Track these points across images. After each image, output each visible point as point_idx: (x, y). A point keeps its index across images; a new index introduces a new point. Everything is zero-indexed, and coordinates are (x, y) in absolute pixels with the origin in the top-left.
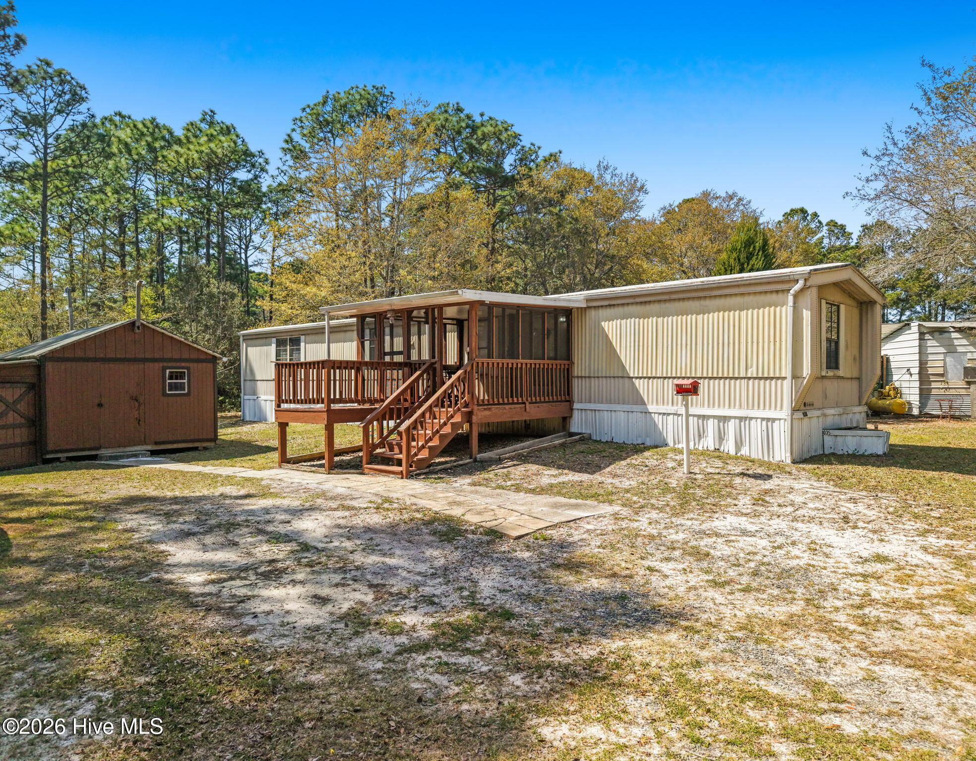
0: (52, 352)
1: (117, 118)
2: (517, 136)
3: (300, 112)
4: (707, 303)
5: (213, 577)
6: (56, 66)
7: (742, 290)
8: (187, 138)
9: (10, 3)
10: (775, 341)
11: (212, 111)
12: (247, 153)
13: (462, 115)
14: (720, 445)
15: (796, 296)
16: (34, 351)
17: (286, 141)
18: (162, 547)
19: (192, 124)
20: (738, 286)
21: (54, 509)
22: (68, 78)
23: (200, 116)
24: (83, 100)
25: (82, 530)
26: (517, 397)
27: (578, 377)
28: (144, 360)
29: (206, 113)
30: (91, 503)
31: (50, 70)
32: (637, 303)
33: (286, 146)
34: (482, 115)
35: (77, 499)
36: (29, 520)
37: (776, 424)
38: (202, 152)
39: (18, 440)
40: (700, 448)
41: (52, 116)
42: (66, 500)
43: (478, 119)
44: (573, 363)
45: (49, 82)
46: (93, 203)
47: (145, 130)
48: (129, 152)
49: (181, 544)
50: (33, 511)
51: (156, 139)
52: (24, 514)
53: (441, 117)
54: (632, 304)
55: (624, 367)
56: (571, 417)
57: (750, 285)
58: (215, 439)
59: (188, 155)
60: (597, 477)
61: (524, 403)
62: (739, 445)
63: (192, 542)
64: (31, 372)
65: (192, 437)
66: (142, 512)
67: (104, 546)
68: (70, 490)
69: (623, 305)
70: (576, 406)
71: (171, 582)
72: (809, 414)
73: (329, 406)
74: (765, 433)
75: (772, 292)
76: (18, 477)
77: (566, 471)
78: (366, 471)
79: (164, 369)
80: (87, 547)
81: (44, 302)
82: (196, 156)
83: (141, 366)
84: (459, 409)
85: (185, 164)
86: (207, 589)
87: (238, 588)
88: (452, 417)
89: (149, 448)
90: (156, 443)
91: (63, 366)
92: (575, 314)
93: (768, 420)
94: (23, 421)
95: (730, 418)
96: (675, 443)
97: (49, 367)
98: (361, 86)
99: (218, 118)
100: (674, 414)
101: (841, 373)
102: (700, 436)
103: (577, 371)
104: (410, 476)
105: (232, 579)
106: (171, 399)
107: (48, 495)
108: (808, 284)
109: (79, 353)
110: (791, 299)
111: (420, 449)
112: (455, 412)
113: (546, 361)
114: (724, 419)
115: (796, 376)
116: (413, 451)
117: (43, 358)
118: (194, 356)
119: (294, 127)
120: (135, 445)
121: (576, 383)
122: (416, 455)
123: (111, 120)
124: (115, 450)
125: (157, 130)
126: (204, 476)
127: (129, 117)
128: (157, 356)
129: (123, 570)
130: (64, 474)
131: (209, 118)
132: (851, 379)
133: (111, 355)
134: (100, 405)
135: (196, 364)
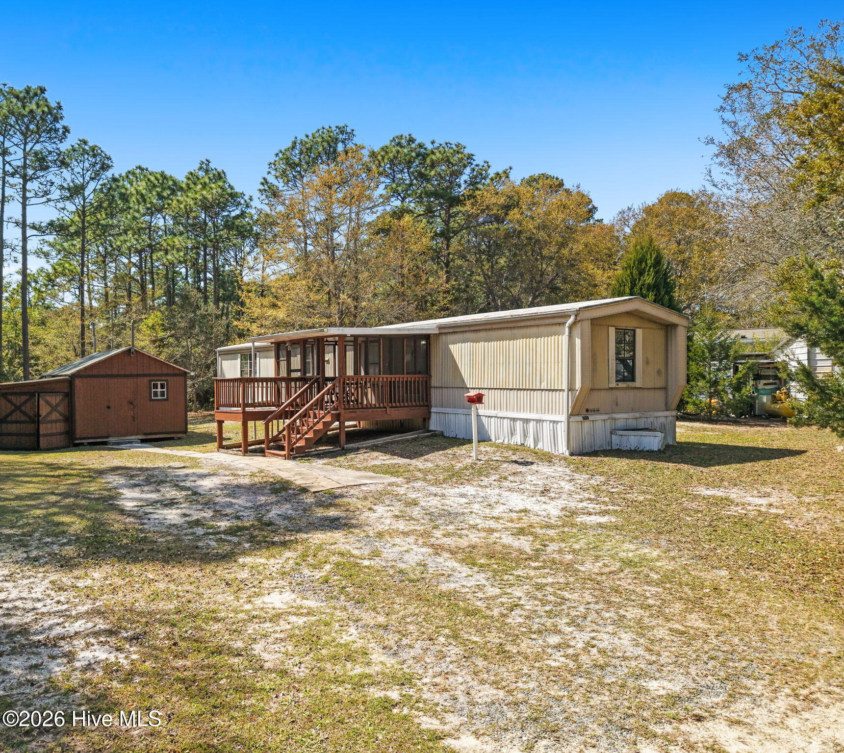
0: (79, 371)
1: (138, 171)
2: (470, 157)
3: (274, 156)
4: (515, 331)
5: (139, 504)
6: (91, 144)
7: (537, 322)
8: (188, 185)
9: (58, 103)
10: (558, 362)
11: (207, 161)
12: (233, 196)
13: (413, 146)
14: (525, 441)
15: (570, 328)
16: (69, 370)
17: (262, 184)
18: (121, 491)
19: (191, 174)
20: (534, 319)
21: (72, 472)
22: (99, 151)
23: (198, 166)
24: (109, 167)
25: (84, 482)
26: (399, 402)
27: (434, 387)
28: (138, 376)
29: (203, 163)
30: (93, 469)
31: (87, 148)
32: (472, 331)
33: (262, 187)
34: (433, 143)
35: (86, 467)
36: (59, 476)
37: (559, 425)
38: (196, 199)
39: (59, 431)
40: (512, 443)
41: (88, 183)
42: (80, 467)
43: (429, 147)
44: (430, 376)
45: (86, 156)
46: (119, 243)
47: (156, 182)
48: (145, 201)
49: (131, 490)
50: (61, 472)
51: (164, 189)
52: (56, 473)
53: (394, 150)
54: (469, 331)
55: (463, 381)
56: (429, 418)
57: (541, 318)
58: (186, 432)
59: (186, 202)
60: (414, 462)
61: (385, 408)
62: (536, 442)
63: (137, 489)
64: (66, 385)
65: (170, 431)
66: (119, 474)
67: (92, 489)
68: (85, 462)
69: (463, 332)
70: (433, 410)
71: (118, 505)
72: (591, 418)
73: (244, 409)
74: (552, 432)
75: (556, 324)
76: (57, 454)
77: (396, 457)
78: (267, 454)
79: (150, 381)
80: (83, 489)
81: (83, 326)
82: (192, 202)
83: (135, 379)
84: (329, 412)
85: (184, 210)
86: (134, 509)
87: (149, 509)
88: (323, 417)
89: (141, 437)
90: (145, 434)
91: (85, 380)
92: (432, 339)
93: (554, 422)
94: (61, 418)
95: (530, 420)
96: (496, 439)
97: (78, 382)
98: (327, 127)
99: (212, 165)
100: (496, 417)
101: (638, 383)
102: (512, 434)
103: (434, 382)
104: (289, 457)
105: (147, 505)
106: (155, 402)
107: (71, 464)
108: (578, 318)
109: (95, 372)
110: (567, 330)
111: (298, 440)
112: (326, 414)
113: (405, 376)
114: (526, 421)
115: (571, 389)
116: (294, 441)
117: (73, 376)
118: (171, 372)
119: (269, 170)
120: (131, 435)
121: (433, 391)
122: (295, 443)
123: (133, 174)
124: (118, 439)
125: (165, 181)
126: (166, 455)
127: (147, 170)
128: (146, 372)
129: (98, 499)
130: (84, 453)
131: (205, 166)
132: (654, 389)
133: (115, 373)
134: (109, 407)
135: (172, 378)
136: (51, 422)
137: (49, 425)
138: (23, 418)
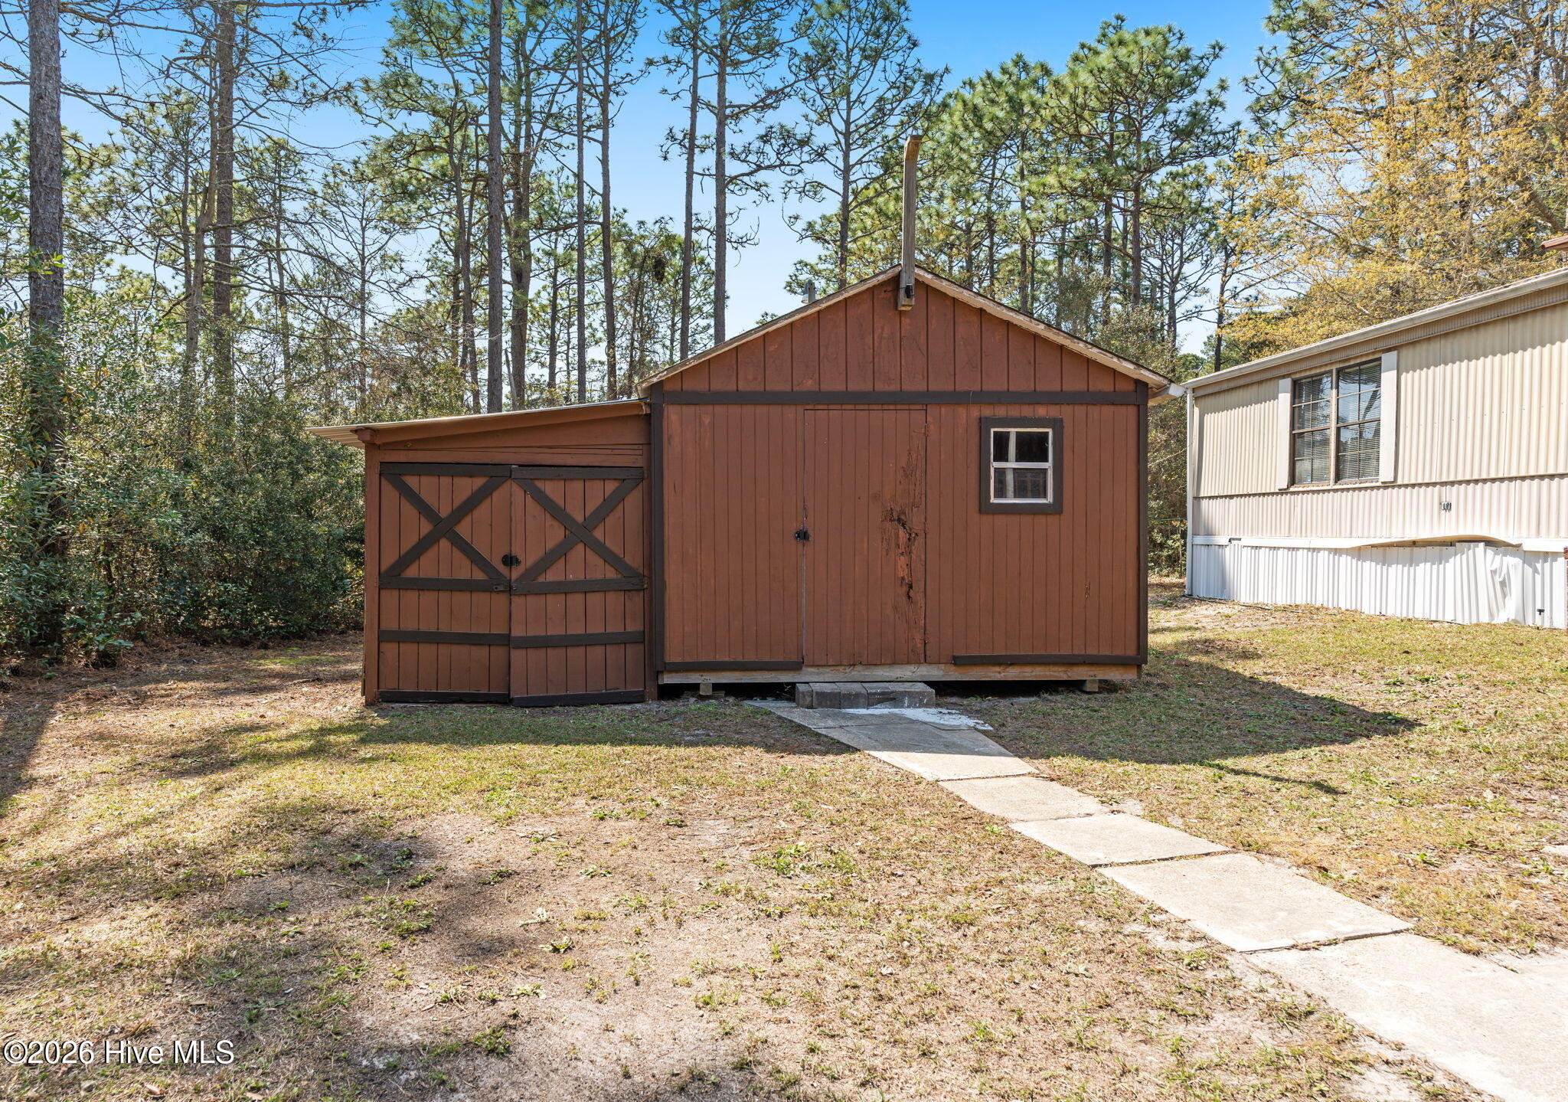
0: (680, 374)
19: (1083, 47)
23: (1099, 31)
28: (929, 399)
29: (1108, 24)
58: (1138, 657)
64: (632, 436)
65: (1065, 651)
79: (984, 427)
83: (918, 416)
89: (937, 673)
90: (957, 661)
91: (708, 415)
94: (608, 573)
97: (673, 420)
106: (1001, 520)
117: (659, 396)
118: (1075, 383)
120: (895, 663)
124: (839, 674)
128: (967, 383)
133: (833, 383)
134: (803, 535)
135: (1080, 410)
136: (565, 588)
137: (555, 602)
138: (464, 570)
